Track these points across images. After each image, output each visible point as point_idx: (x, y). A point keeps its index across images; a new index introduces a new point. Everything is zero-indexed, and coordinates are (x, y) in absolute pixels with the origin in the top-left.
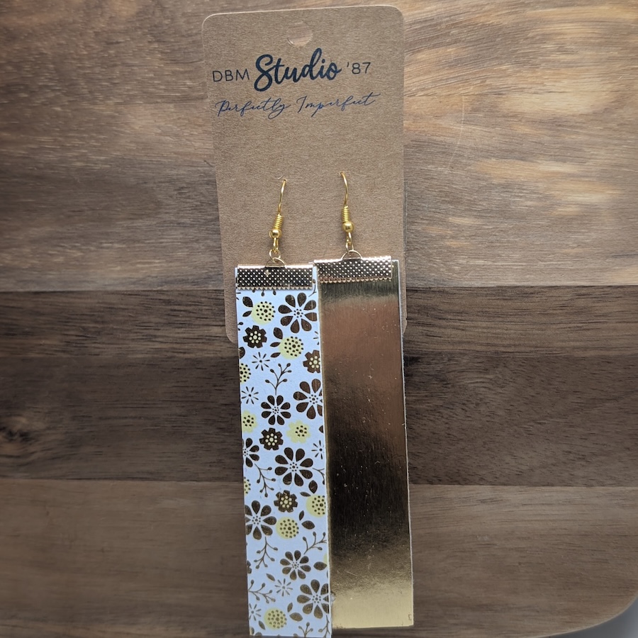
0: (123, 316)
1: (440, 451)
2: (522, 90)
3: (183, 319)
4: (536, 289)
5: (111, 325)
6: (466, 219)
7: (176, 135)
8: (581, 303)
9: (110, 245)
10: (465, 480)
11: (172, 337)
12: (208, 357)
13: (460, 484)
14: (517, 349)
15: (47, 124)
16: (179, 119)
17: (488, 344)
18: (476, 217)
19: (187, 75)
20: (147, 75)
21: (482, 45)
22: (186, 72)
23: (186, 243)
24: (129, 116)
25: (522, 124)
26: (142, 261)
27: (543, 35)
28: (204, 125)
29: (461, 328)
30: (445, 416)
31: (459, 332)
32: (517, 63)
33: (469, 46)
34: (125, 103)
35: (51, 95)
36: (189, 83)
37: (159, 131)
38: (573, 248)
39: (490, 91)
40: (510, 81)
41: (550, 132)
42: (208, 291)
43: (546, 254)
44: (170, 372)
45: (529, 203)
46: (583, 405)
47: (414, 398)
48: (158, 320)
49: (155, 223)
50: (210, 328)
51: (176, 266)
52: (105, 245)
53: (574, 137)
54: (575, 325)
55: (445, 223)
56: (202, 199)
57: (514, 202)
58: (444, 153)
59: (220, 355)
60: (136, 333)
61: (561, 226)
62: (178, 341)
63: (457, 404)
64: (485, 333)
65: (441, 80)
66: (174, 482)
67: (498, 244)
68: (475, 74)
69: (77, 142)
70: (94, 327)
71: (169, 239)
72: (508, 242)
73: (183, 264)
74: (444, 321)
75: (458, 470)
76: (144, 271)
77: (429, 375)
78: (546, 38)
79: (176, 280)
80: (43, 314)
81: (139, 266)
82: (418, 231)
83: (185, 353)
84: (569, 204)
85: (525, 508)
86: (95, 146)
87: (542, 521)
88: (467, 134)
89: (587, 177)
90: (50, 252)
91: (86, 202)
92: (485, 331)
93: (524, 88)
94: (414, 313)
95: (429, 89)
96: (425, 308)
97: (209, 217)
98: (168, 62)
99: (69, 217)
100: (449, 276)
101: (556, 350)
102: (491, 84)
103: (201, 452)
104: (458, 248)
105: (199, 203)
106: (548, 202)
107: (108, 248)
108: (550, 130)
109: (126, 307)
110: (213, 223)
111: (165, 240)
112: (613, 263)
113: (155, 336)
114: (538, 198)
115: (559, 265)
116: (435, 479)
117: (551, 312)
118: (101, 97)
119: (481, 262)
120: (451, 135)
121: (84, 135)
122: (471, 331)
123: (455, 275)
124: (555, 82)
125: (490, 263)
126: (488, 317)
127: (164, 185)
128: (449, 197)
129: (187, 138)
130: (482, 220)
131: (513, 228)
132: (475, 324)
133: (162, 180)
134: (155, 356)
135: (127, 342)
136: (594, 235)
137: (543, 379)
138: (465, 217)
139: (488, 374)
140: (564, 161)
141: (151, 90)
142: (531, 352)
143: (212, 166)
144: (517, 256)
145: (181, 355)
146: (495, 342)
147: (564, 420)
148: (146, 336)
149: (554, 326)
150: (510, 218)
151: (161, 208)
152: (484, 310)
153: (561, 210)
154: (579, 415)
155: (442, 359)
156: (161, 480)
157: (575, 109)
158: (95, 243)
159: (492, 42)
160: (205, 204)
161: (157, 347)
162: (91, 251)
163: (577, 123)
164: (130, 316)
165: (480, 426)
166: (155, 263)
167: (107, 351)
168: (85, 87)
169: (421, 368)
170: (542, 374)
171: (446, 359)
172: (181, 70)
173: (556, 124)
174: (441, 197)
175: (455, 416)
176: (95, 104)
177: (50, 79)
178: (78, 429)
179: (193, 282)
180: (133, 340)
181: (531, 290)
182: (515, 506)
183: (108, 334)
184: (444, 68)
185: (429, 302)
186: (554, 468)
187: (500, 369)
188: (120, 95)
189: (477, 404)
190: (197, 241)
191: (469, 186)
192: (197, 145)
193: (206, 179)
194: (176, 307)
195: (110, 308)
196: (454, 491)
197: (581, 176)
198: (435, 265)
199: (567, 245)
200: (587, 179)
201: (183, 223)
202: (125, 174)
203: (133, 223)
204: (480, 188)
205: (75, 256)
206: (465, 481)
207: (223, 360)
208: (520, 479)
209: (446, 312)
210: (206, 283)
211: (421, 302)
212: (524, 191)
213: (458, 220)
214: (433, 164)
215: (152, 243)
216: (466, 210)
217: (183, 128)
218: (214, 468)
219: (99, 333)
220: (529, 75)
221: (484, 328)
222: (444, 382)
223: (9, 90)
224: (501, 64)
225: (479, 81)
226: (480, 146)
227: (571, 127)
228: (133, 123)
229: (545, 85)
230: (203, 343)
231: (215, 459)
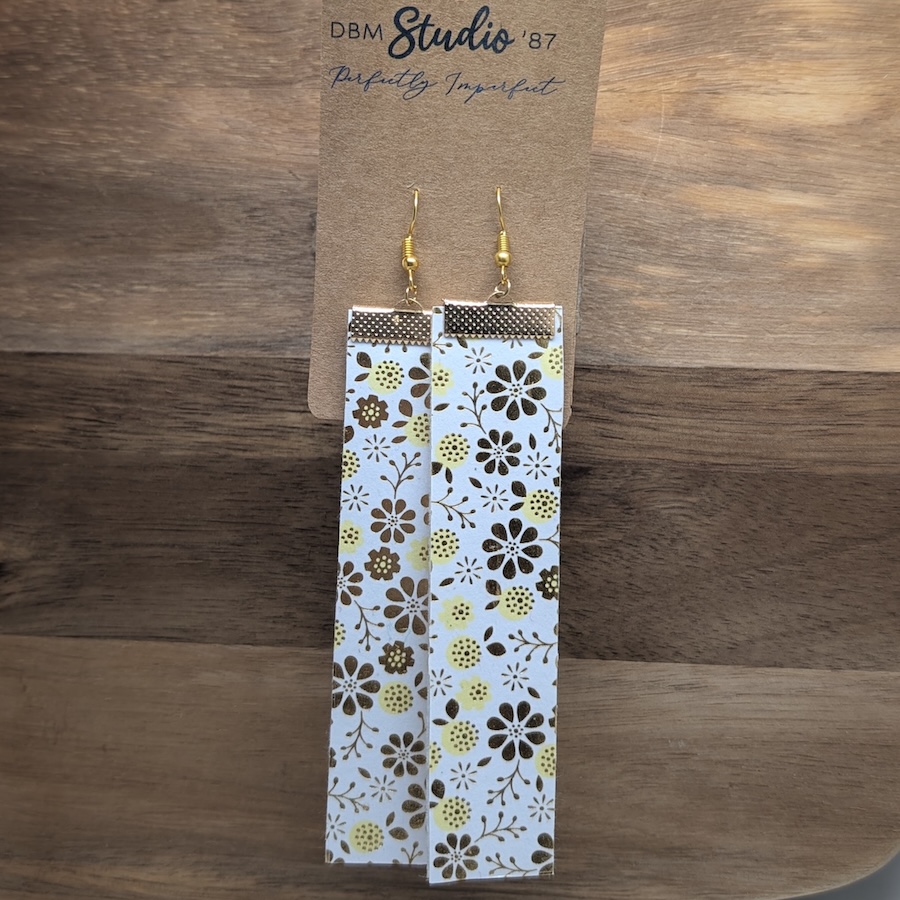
0: (157, 393)
1: (617, 609)
2: (747, 88)
3: (246, 400)
4: (762, 373)
5: (139, 406)
6: (663, 268)
7: (250, 134)
8: (827, 395)
9: (144, 287)
10: (652, 654)
11: (228, 426)
12: (280, 458)
13: (644, 660)
14: (733, 461)
15: (65, 110)
16: (256, 110)
17: (691, 452)
18: (677, 265)
19: (271, 49)
20: (213, 47)
21: (691, 24)
22: (269, 45)
23: (256, 288)
24: (185, 104)
25: (746, 136)
26: (190, 312)
27: (779, 13)
28: (292, 121)
29: (652, 426)
30: (625, 557)
31: (649, 433)
32: (741, 50)
33: (673, 25)
34: (179, 86)
35: (73, 69)
36: (272, 60)
37: (226, 127)
38: (817, 315)
39: (701, 88)
40: (731, 75)
41: (786, 149)
42: (285, 360)
43: (777, 323)
44: (222, 479)
45: (754, 249)
46: (826, 546)
47: (581, 528)
48: (208, 400)
49: (212, 258)
50: (285, 414)
51: (240, 322)
52: (137, 288)
53: (819, 157)
54: (817, 427)
55: (632, 273)
56: (284, 225)
57: (733, 246)
58: (633, 172)
59: (297, 455)
60: (176, 418)
61: (799, 283)
62: (237, 432)
63: (644, 540)
64: (686, 434)
65: (632, 70)
66: (217, 645)
67: (708, 306)
68: (680, 63)
69: (106, 138)
70: (112, 408)
71: (232, 282)
72: (723, 303)
73: (250, 319)
74: (628, 416)
75: (643, 639)
76: (193, 328)
77: (603, 495)
78: (782, 17)
79: (238, 343)
80: (38, 386)
81: (185, 320)
82: (593, 284)
83: (245, 450)
84: (811, 252)
85: (741, 699)
86: (132, 145)
87: (765, 719)
88: (667, 148)
89: (838, 214)
90: (56, 295)
91: (113, 225)
92: (687, 431)
93: (751, 86)
94: (586, 402)
95: (615, 82)
96: (600, 394)
97: (291, 253)
98: (245, 30)
99: (87, 244)
100: (636, 349)
101: (789, 464)
102: (703, 79)
103: (261, 600)
104: (649, 310)
105: (278, 232)
106: (781, 249)
107: (141, 292)
108: (785, 145)
109: (161, 379)
110: (297, 261)
111: (226, 284)
112: (873, 339)
113: (203, 425)
114: (768, 241)
115: (796, 339)
116: (607, 651)
117: (783, 407)
118: (145, 75)
119: (683, 331)
120: (644, 148)
121: (118, 129)
122: (665, 431)
123: (645, 349)
124: (795, 78)
125: (695, 333)
126: (692, 411)
127: (228, 203)
128: (638, 236)
129: (266, 138)
130: (686, 271)
131: (730, 283)
132: (673, 421)
133: (227, 197)
134: (201, 453)
135: (161, 432)
136: (846, 298)
137: (769, 505)
138: (661, 265)
139: (690, 495)
140: (805, 191)
141: (218, 68)
142: (753, 465)
143: (299, 180)
144: (735, 324)
145: (240, 454)
146: (701, 448)
147: (800, 569)
148: (190, 423)
149: (787, 428)
150: (726, 269)
151: (221, 237)
152: (686, 401)
153: (799, 261)
154: (820, 561)
155: (624, 471)
156: (199, 642)
157: (821, 118)
158: (123, 285)
159: (705, 20)
160: (286, 234)
161: (204, 440)
162: (116, 296)
163: (823, 137)
164: (167, 393)
165: (677, 573)
166: (209, 316)
167: (129, 443)
168: (123, 60)
169: (594, 483)
170: (768, 498)
171: (629, 471)
172: (263, 41)
173: (795, 137)
174: (628, 236)
175: (639, 556)
176: (135, 85)
177: (72, 47)
178: (80, 560)
179: (262, 346)
180: (170, 429)
181: (755, 375)
182: (726, 697)
183: (133, 419)
184: (636, 54)
185: (607, 386)
186: (785, 640)
187: (708, 489)
188: (172, 73)
189: (673, 540)
190: (272, 286)
191: (668, 222)
192: (280, 148)
193: (290, 197)
194: (237, 383)
195: (138, 380)
196: (635, 672)
197: (829, 213)
198: (616, 334)
199: (807, 311)
200: (837, 218)
201: (254, 260)
202: (172, 185)
203: (180, 257)
204: (684, 224)
205: (92, 301)
206: (652, 656)
207: (301, 463)
208: (733, 655)
209: (631, 402)
210: (283, 348)
211: (595, 386)
212: (747, 232)
213: (651, 270)
214: (618, 187)
215: (207, 287)
216: (663, 255)
217: (262, 123)
218: (279, 626)
219: (119, 417)
220: (757, 68)
221: (685, 427)
222: (626, 505)
223: (12, 60)
224: (718, 51)
225: (686, 74)
226: (686, 166)
227: (815, 142)
228: (189, 114)
229: (780, 83)
230: (273, 436)
231: (281, 612)
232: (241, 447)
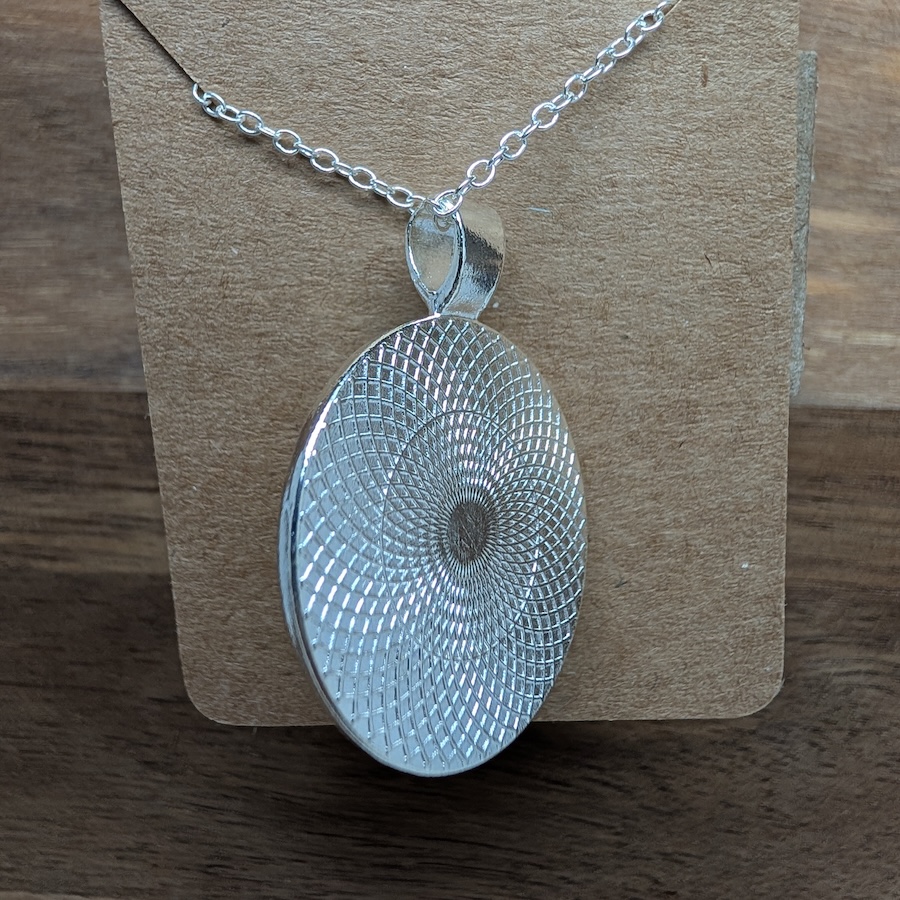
3: (52, 469)
6: (848, 216)
17: (894, 570)
18: (877, 210)
30: (762, 761)
44: (15, 608)
50: (123, 495)
51: (35, 326)
62: (38, 526)
73: (54, 319)
79: (32, 364)
83: (53, 559)
119: (885, 339)
130: (895, 220)
132: (861, 511)
138: (844, 210)
139: (889, 650)
145: (45, 565)
179: (78, 370)
191: (860, 123)
194: (35, 437)
204: (893, 127)
210: (116, 374)
216: (849, 189)
230: (104, 535)
231: (130, 841)
232: (48, 554)
